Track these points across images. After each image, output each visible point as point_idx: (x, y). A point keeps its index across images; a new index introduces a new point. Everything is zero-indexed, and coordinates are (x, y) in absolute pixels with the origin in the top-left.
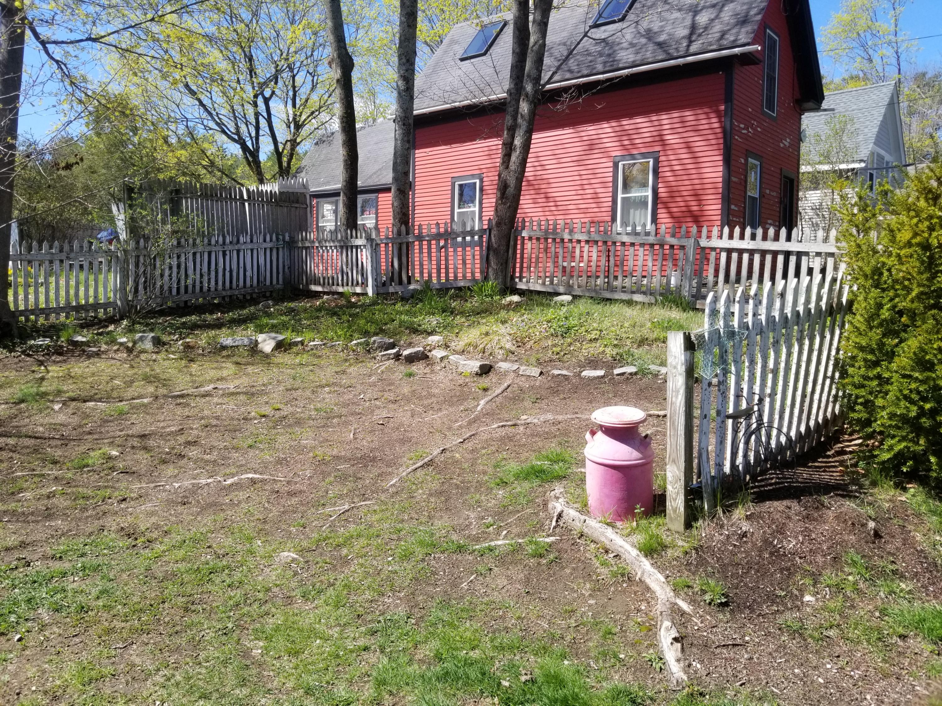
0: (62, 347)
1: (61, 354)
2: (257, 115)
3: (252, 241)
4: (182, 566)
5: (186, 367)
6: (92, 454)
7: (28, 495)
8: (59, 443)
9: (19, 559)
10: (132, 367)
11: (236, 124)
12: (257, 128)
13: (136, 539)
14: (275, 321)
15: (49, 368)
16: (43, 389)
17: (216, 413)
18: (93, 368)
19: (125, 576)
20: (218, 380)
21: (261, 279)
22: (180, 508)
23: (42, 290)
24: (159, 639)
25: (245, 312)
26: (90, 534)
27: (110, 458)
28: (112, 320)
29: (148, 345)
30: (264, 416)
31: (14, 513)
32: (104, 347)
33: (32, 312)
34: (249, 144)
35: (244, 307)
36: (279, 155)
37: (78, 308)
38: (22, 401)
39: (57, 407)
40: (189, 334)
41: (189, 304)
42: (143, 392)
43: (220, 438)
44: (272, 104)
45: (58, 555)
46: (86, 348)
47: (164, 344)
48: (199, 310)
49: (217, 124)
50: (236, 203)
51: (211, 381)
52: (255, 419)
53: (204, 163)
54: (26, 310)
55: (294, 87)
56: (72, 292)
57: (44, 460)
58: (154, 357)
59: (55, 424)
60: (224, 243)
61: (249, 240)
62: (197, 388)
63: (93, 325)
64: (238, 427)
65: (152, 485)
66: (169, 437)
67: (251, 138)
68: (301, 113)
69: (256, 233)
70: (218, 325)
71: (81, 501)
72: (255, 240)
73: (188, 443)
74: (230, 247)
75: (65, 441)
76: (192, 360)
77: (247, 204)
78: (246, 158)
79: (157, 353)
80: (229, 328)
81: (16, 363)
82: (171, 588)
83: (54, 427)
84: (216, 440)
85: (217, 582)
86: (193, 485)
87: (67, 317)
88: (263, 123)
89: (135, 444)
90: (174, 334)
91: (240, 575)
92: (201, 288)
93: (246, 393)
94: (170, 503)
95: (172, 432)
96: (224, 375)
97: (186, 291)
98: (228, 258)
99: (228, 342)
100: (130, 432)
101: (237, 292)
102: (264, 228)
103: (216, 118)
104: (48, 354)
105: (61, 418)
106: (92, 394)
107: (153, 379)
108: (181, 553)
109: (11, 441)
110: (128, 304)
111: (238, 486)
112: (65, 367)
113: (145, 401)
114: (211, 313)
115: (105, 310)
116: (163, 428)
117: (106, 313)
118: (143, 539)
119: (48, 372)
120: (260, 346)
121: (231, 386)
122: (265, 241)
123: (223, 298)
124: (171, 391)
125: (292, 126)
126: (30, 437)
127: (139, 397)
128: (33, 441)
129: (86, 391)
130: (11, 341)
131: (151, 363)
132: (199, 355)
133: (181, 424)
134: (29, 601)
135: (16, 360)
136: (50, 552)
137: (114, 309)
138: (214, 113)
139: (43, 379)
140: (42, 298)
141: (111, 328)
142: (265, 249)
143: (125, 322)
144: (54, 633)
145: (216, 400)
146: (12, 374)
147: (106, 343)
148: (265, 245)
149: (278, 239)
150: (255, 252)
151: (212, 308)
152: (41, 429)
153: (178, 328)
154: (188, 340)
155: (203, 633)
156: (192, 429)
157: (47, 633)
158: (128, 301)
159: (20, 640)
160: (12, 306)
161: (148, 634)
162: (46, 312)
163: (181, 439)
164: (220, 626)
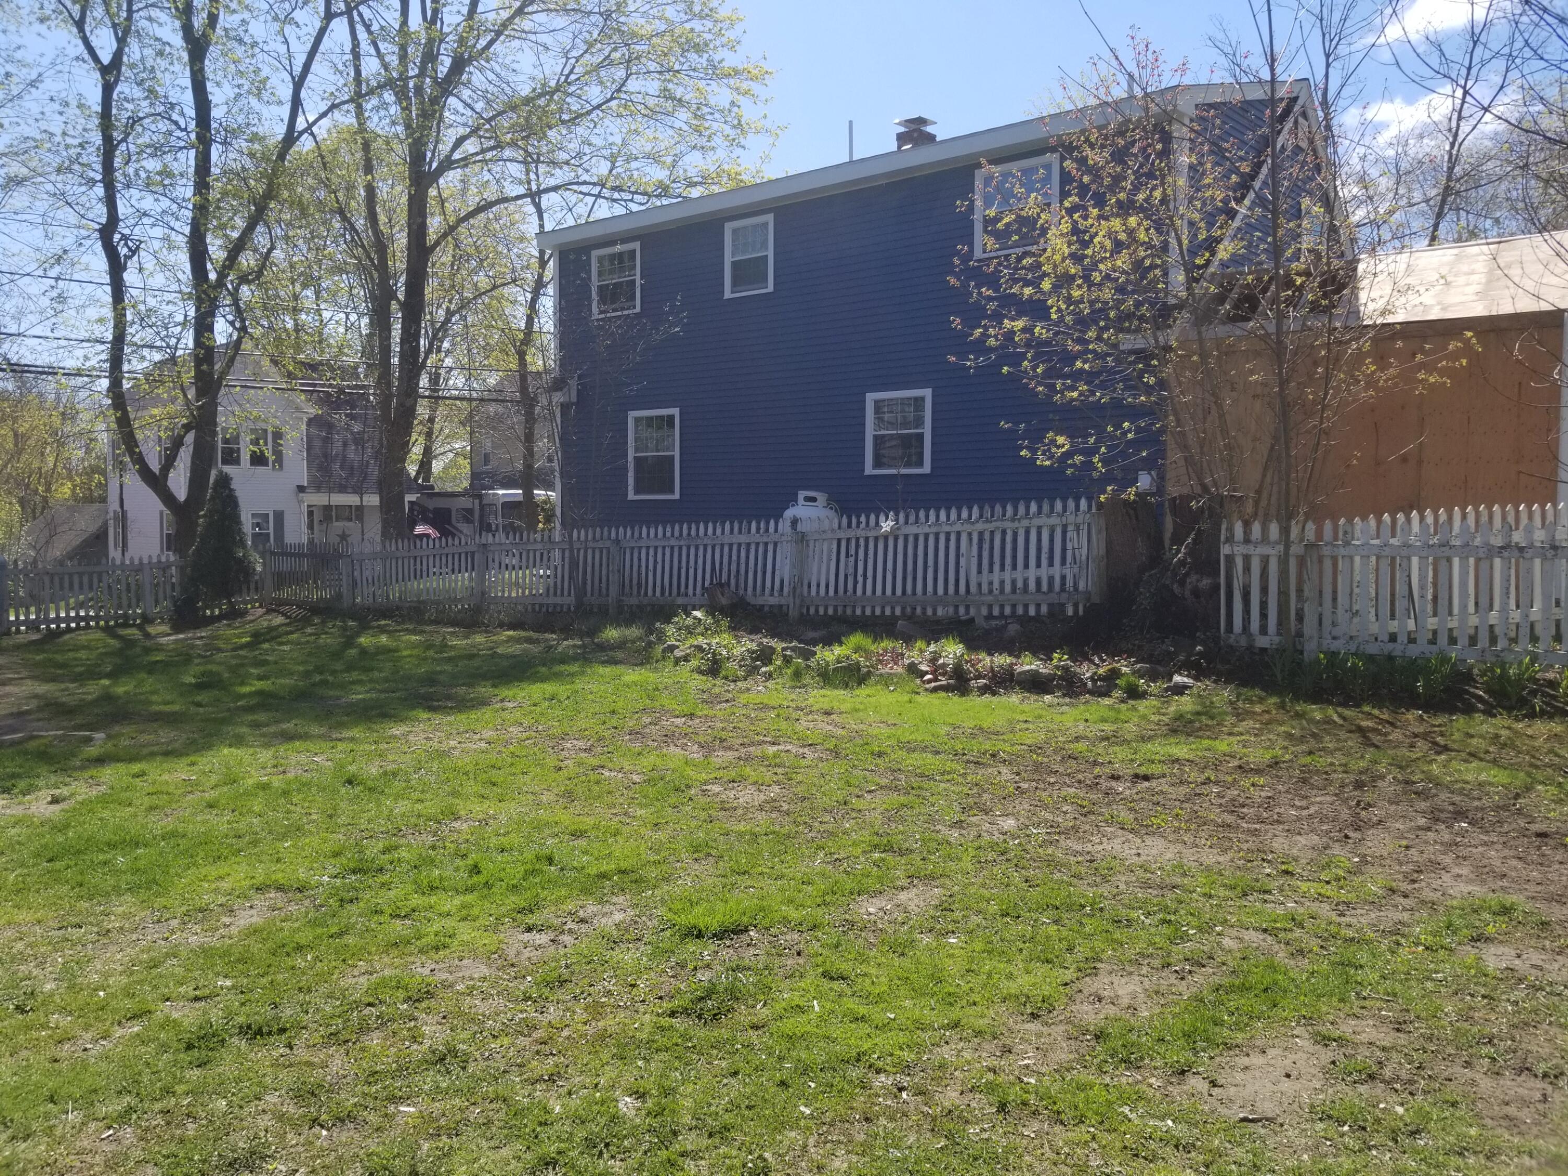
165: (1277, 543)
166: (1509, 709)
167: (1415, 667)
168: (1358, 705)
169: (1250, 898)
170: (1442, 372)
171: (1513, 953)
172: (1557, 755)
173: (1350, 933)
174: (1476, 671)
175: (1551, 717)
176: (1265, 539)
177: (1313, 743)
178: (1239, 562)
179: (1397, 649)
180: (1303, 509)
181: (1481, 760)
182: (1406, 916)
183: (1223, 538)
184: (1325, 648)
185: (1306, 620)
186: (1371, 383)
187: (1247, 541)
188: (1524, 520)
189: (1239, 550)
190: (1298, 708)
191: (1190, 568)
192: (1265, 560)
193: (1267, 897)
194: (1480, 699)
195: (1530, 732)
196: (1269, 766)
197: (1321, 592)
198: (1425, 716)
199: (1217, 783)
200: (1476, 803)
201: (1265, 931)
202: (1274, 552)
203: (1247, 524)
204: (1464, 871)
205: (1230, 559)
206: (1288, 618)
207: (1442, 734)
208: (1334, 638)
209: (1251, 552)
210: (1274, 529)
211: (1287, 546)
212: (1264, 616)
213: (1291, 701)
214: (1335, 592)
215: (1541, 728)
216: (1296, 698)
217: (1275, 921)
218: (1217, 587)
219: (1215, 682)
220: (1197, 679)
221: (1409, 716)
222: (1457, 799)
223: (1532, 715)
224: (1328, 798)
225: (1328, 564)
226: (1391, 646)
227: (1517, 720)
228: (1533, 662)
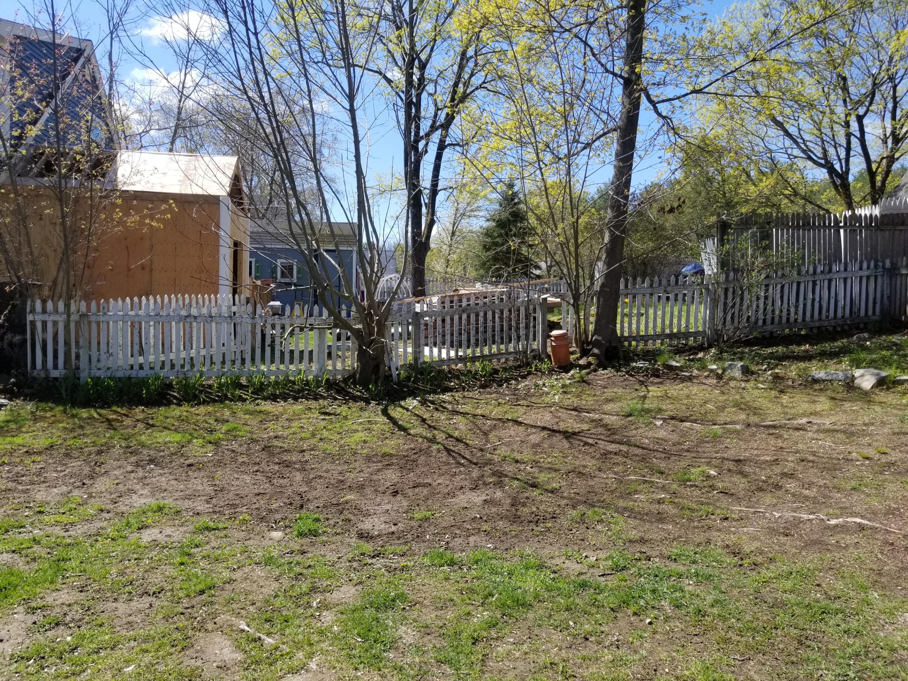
0: (658, 370)
1: (658, 376)
2: (848, 136)
3: (846, 270)
4: (792, 597)
5: (776, 397)
6: (693, 470)
7: (642, 497)
8: (663, 455)
9: (641, 552)
10: (723, 393)
11: (824, 149)
12: (848, 149)
13: (742, 559)
14: (874, 356)
15: (649, 388)
16: (646, 406)
17: (812, 448)
18: (686, 391)
19: (735, 592)
20: (811, 414)
21: (855, 309)
22: (783, 539)
23: (643, 319)
24: (775, 663)
25: (838, 344)
26: (699, 545)
27: (709, 477)
28: (701, 348)
29: (737, 374)
30: (867, 458)
31: (632, 510)
32: (695, 372)
33: (634, 338)
34: (837, 167)
35: (835, 340)
36: (872, 174)
37: (671, 336)
38: (630, 415)
39: (659, 423)
40: (777, 365)
41: (775, 335)
42: (735, 418)
43: (819, 474)
44: (866, 121)
45: (673, 557)
46: (679, 372)
47: (753, 373)
48: (787, 341)
49: (804, 151)
50: (830, 230)
51: (804, 415)
52: (858, 460)
53: (787, 192)
54: (630, 337)
55: (894, 98)
56: (667, 322)
57: (652, 469)
58: (743, 385)
59: (658, 438)
60: (815, 272)
61: (842, 268)
62: (789, 420)
63: (684, 352)
64: (838, 467)
65: (753, 510)
66: (763, 466)
67: (840, 160)
68: (903, 125)
69: (851, 260)
70: (807, 357)
71: (687, 512)
72: (849, 269)
73: (784, 475)
74: (821, 277)
75: (668, 455)
76: (782, 392)
77: (842, 231)
78: (834, 183)
79: (746, 381)
80: (819, 361)
81: (622, 382)
82: (782, 618)
83: (658, 441)
84: (812, 475)
85: (831, 623)
86: (794, 517)
87: (662, 344)
88: (855, 143)
89: (731, 467)
90: (762, 364)
91: (856, 624)
92: (788, 319)
93: (844, 432)
94: (772, 531)
95: (767, 461)
96: (818, 409)
97: (772, 322)
98: (818, 288)
99: (821, 374)
100: (725, 455)
101: (826, 324)
102: (861, 254)
103: (803, 146)
104: (647, 376)
105: (662, 434)
106: (688, 414)
107: (743, 406)
108: (789, 584)
109: (624, 448)
110: (717, 333)
111: (844, 528)
112: (663, 388)
113: (738, 427)
114: (799, 344)
115: (695, 338)
116: (757, 455)
117: (695, 341)
118: (748, 561)
119: (648, 391)
120: (856, 381)
121: (827, 422)
122: (861, 269)
123: (811, 329)
124: (763, 420)
125: (890, 141)
126: (638, 447)
127: (731, 423)
128: (640, 450)
129: (682, 411)
130: (618, 362)
131: (740, 391)
132: (789, 387)
133: (775, 455)
134: (654, 591)
135: (622, 379)
136: (666, 553)
137: (703, 338)
138: (800, 141)
139: (645, 397)
140: (642, 327)
141: (700, 355)
142: (861, 278)
143: (713, 350)
144: (678, 627)
145: (810, 434)
146: (620, 391)
147: (698, 369)
148: (861, 273)
149: (876, 267)
150: (849, 281)
151: (800, 340)
152: (647, 441)
153: (765, 358)
154: (777, 371)
155: (820, 672)
156: (787, 461)
157: (672, 624)
158: (716, 331)
159: (650, 623)
160: (618, 332)
161: (764, 655)
162: (645, 338)
163: (778, 470)
164: (838, 671)
165: (62, 314)
166: (188, 401)
167: (143, 382)
168: (109, 407)
169: (10, 533)
170: (158, 221)
171: (158, 531)
172: (207, 423)
173: (69, 541)
174: (174, 383)
175: (208, 403)
176: (56, 311)
177: (80, 431)
178: (39, 325)
179: (133, 374)
180: (79, 293)
181: (169, 429)
182: (105, 524)
183: (28, 310)
184: (93, 375)
185: (81, 359)
186: (121, 222)
187: (44, 311)
188: (207, 302)
189: (39, 318)
190: (74, 412)
191: (7, 329)
192: (55, 323)
193: (22, 530)
194: (175, 397)
195: (197, 412)
196: (47, 449)
197: (90, 343)
198: (146, 409)
199: (8, 464)
200: (162, 454)
201: (14, 552)
202: (61, 319)
203: (44, 302)
204: (145, 492)
205: (33, 323)
206: (70, 359)
207: (152, 418)
208: (99, 369)
209: (47, 319)
210: (61, 306)
211: (69, 316)
212: (56, 357)
213: (70, 408)
214: (99, 343)
215: (202, 409)
216: (73, 406)
217: (22, 544)
218: (25, 341)
219: (24, 400)
220: (10, 399)
221: (137, 410)
222: (152, 452)
223: (199, 404)
224: (79, 463)
225: (94, 326)
226: (130, 372)
227: (192, 406)
228: (201, 376)
